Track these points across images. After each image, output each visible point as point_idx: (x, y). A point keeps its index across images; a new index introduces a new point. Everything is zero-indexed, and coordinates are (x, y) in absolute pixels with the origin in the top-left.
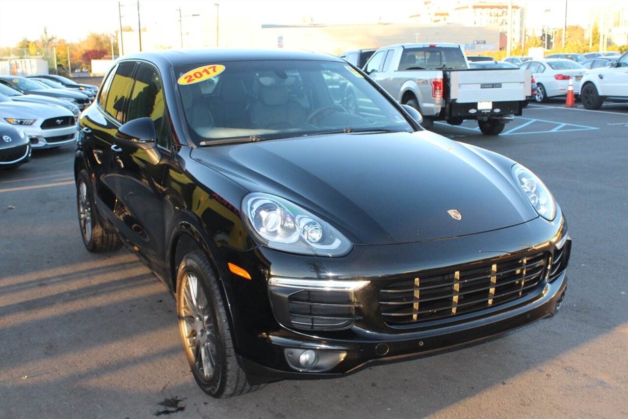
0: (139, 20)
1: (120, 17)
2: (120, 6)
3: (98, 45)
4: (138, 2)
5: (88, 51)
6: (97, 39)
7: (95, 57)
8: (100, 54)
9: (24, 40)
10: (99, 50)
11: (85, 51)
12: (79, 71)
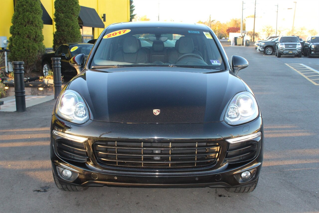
0: (255, 11)
1: (243, 9)
2: (243, 3)
3: (235, 25)
4: (256, 1)
5: (230, 28)
6: (236, 21)
7: (233, 31)
8: (235, 30)
9: (199, 21)
10: (235, 27)
11: (228, 28)
12: (225, 38)
